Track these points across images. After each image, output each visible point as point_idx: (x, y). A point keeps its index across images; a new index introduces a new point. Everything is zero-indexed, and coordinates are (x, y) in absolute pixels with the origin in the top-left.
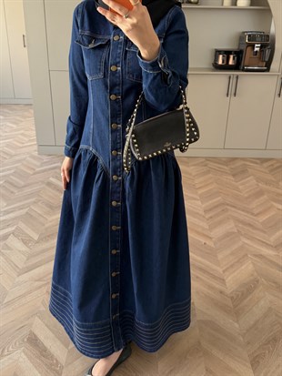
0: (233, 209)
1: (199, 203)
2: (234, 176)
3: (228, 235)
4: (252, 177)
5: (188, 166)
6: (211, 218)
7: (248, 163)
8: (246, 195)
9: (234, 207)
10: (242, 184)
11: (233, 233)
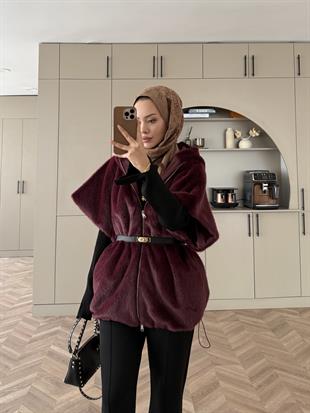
0: (284, 373)
1: (240, 368)
2: (273, 331)
3: (286, 407)
4: (294, 332)
5: (217, 322)
6: (260, 386)
7: (285, 315)
8: (294, 354)
9: (284, 370)
10: (286, 341)
11: (293, 404)
